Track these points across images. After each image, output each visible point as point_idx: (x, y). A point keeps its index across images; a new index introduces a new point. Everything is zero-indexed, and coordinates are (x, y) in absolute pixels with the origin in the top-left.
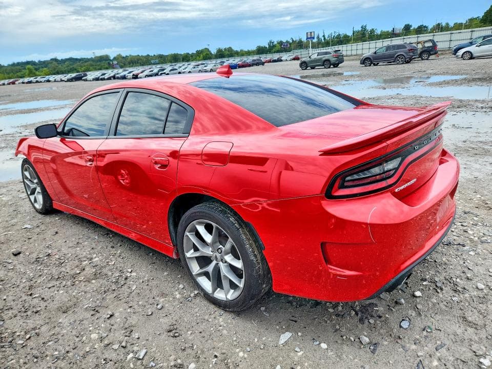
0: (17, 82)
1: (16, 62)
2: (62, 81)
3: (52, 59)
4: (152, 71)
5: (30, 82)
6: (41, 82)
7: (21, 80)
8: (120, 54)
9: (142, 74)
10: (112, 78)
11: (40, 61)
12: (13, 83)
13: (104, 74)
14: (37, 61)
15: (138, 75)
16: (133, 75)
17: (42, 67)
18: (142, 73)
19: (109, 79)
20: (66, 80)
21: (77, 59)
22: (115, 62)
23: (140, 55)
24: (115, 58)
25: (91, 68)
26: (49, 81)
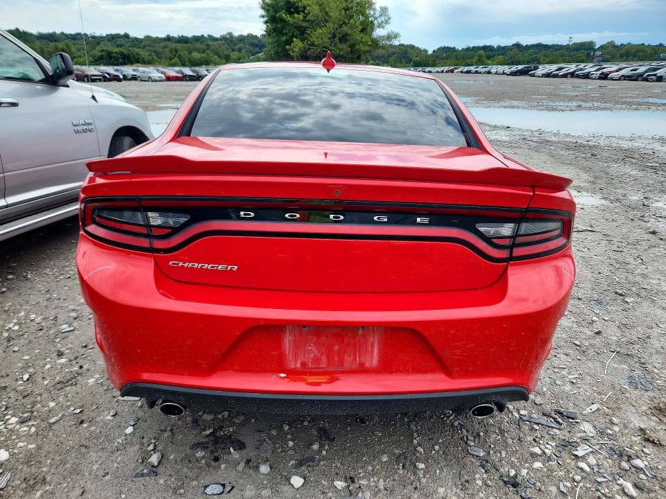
0: (456, 71)
1: (471, 46)
2: (504, 73)
3: (514, 45)
4: (635, 70)
5: (468, 72)
6: (480, 73)
7: (461, 68)
8: (612, 41)
9: (617, 73)
10: (569, 76)
11: (499, 47)
12: (452, 71)
13: (560, 69)
14: (495, 47)
15: (608, 74)
16: (602, 73)
17: (498, 55)
18: (617, 71)
19: (565, 76)
20: (508, 73)
21: (546, 46)
22: (599, 53)
23: (646, 44)
24: (602, 47)
25: (561, 59)
26: (489, 72)
